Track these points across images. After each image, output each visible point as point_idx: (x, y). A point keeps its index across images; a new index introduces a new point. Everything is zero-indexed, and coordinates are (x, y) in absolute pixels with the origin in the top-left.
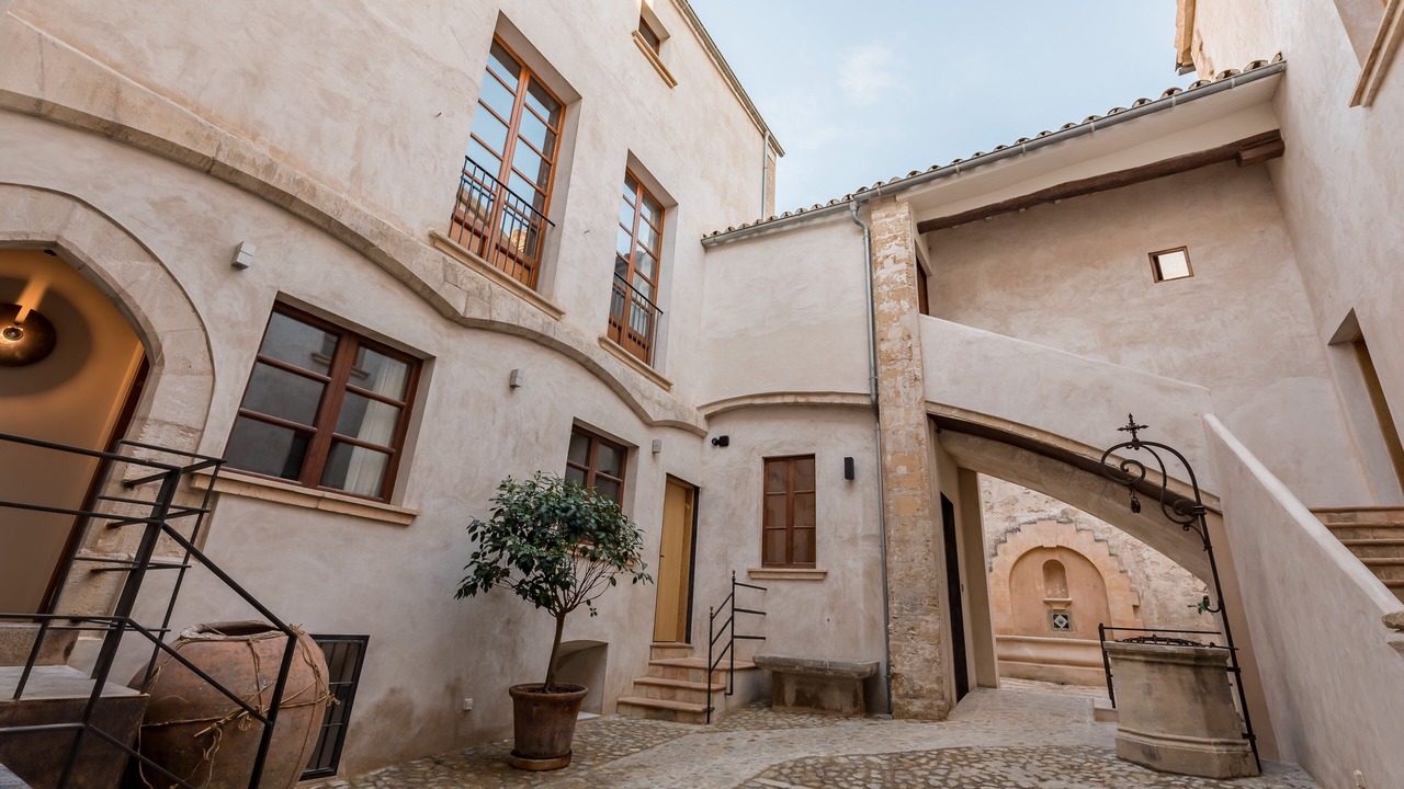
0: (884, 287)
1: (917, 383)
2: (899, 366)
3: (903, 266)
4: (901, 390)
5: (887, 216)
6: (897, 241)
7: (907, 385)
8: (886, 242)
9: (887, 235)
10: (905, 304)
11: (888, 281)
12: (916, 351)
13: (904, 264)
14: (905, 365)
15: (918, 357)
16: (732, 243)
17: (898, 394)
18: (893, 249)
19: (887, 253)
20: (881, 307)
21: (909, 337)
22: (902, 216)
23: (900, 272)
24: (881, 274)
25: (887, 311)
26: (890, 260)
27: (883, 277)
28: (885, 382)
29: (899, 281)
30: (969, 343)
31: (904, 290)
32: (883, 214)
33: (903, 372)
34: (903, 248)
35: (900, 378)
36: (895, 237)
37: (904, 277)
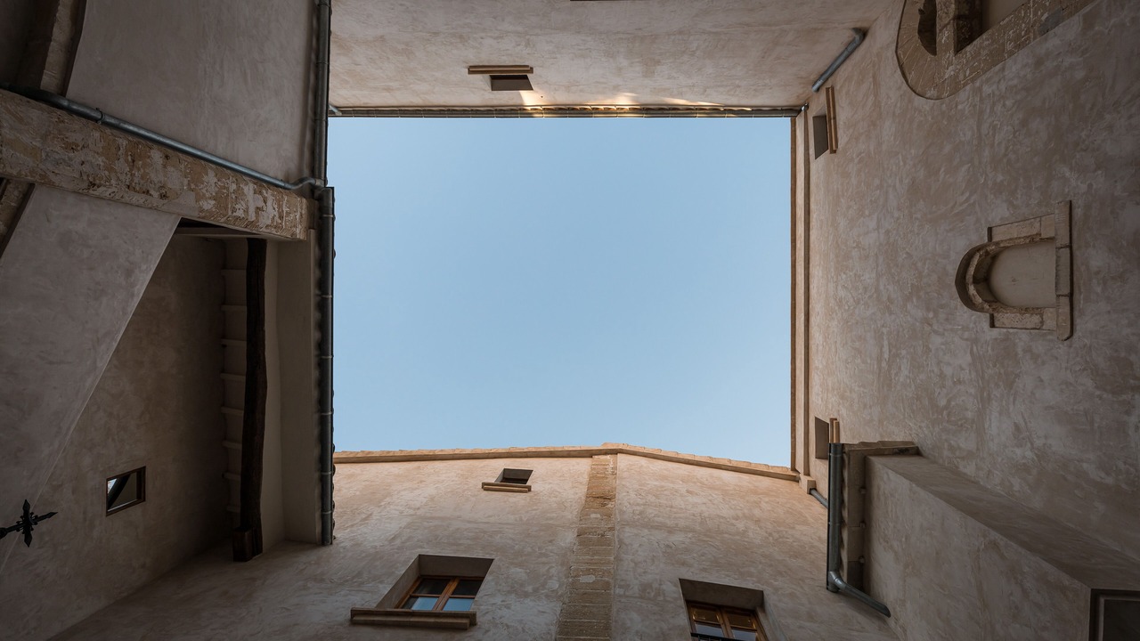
0: (234, 187)
1: (85, 185)
2: (122, 165)
3: (252, 217)
4: (78, 157)
5: (301, 215)
6: (277, 218)
7: (86, 168)
8: (280, 206)
9: (285, 209)
10: (208, 205)
11: (239, 191)
12: (138, 198)
13: (254, 219)
14: (122, 177)
15: (127, 199)
16: (312, 23)
17: (72, 147)
18: (271, 211)
19: (269, 203)
20: (211, 174)
21: (163, 196)
22: (298, 232)
23: (246, 211)
24: (249, 189)
25: (205, 178)
26: (261, 204)
27: (246, 189)
28: (97, 134)
29: (237, 206)
30: (129, 273)
31: (226, 208)
32: (303, 212)
33: (110, 169)
34: (269, 222)
35: (100, 160)
36: (281, 217)
37: (240, 213)
